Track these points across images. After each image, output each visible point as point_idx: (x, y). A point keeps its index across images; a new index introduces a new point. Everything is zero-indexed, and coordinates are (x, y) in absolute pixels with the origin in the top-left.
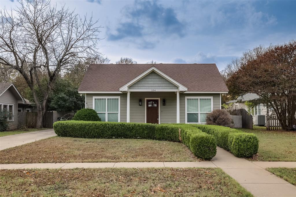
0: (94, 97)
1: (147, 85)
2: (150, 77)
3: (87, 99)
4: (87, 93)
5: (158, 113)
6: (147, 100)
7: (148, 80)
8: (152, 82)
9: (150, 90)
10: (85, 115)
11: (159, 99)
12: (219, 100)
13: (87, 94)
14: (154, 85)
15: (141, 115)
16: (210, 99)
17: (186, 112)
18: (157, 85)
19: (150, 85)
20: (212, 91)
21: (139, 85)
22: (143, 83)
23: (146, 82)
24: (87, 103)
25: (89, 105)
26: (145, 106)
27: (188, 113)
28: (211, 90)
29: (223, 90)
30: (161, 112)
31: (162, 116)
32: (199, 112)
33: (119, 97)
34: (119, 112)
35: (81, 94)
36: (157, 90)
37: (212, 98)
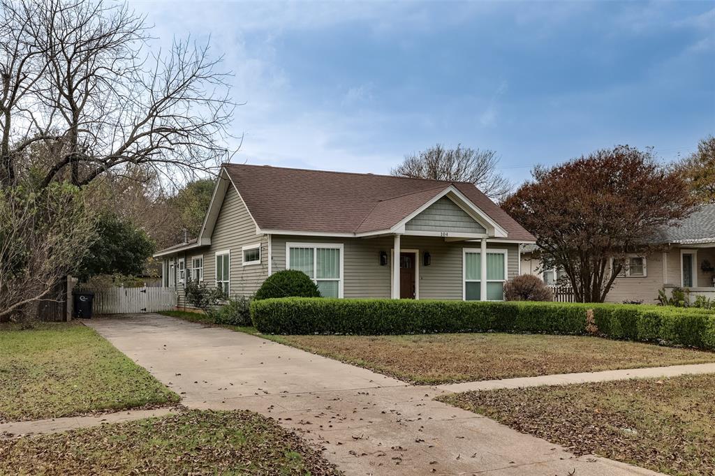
0: (289, 245)
1: (433, 223)
3: (274, 247)
4: (272, 235)
5: (414, 282)
8: (441, 218)
9: (438, 234)
10: (298, 286)
11: (417, 251)
12: (516, 260)
13: (275, 237)
14: (445, 224)
15: (383, 285)
16: (503, 254)
17: (465, 280)
18: (449, 224)
19: (438, 223)
20: (511, 239)
22: (426, 217)
23: (432, 217)
24: (272, 258)
25: (277, 262)
26: (390, 266)
27: (467, 281)
29: (527, 238)
30: (421, 279)
31: (422, 288)
33: (341, 246)
34: (341, 279)
36: (451, 235)
37: (505, 251)
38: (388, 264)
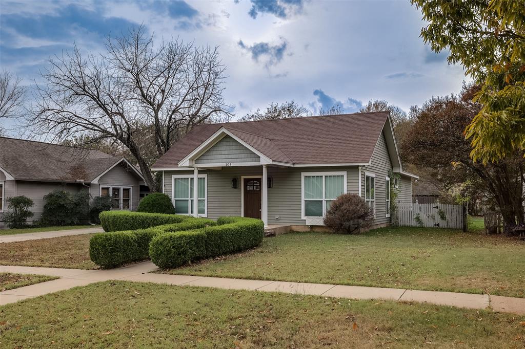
0: (174, 177)
1: (220, 157)
2: (224, 144)
3: (166, 179)
4: (164, 171)
6: (245, 179)
7: (221, 148)
8: (226, 152)
9: (224, 165)
12: (356, 181)
13: (166, 172)
14: (230, 156)
15: (235, 203)
16: (342, 176)
17: (303, 199)
18: (233, 156)
19: (223, 157)
20: (340, 163)
21: (210, 157)
22: (214, 153)
23: (219, 152)
24: (165, 185)
25: (167, 188)
26: (241, 189)
27: (306, 199)
28: (340, 161)
29: (360, 160)
31: (271, 205)
32: (324, 199)
33: (205, 176)
34: (206, 198)
35: (156, 171)
36: (233, 165)
37: (344, 173)
38: (239, 187)
